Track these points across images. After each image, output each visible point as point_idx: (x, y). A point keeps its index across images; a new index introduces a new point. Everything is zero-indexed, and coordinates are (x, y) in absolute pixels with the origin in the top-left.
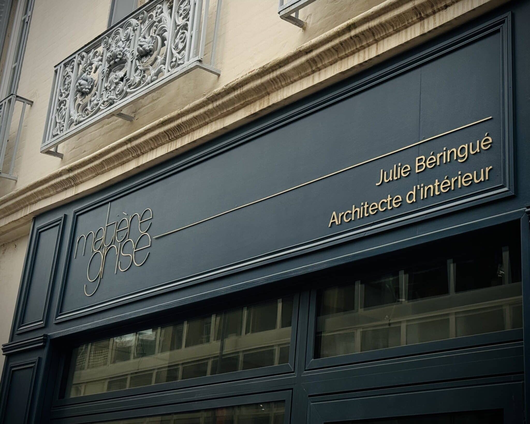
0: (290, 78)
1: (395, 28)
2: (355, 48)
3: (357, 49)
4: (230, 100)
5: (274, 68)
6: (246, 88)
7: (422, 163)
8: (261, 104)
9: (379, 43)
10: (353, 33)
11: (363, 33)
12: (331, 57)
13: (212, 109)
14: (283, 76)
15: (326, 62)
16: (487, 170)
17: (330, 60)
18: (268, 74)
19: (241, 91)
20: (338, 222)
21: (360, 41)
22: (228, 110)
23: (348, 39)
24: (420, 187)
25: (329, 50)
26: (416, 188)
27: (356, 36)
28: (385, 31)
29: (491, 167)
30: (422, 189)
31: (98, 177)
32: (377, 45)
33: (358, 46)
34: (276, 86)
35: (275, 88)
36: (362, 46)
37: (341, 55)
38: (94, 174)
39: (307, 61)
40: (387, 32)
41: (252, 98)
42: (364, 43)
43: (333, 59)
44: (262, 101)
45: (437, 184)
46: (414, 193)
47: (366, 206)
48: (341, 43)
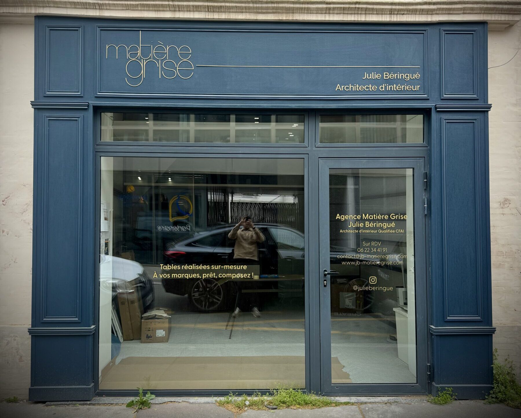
0: (311, 11)
1: (378, 13)
3: (355, 13)
7: (387, 76)
9: (367, 15)
10: (357, 6)
11: (362, 8)
13: (252, 7)
14: (308, 9)
15: (336, 12)
16: (418, 87)
18: (298, 4)
19: (278, 5)
20: (341, 89)
21: (358, 11)
22: (262, 11)
23: (354, 8)
25: (341, 8)
28: (372, 12)
30: (388, 86)
39: (327, 8)
41: (282, 11)
43: (340, 12)
44: (288, 15)
45: (395, 86)
46: (384, 87)
47: (357, 86)
48: (349, 8)
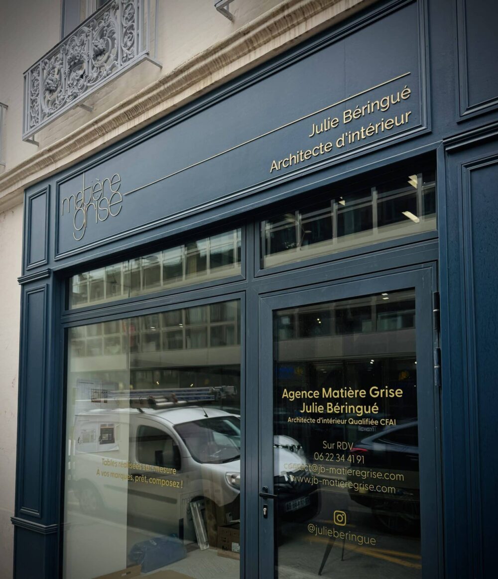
0: (229, 57)
1: (323, 6)
2: (286, 27)
3: (288, 27)
4: (179, 81)
5: (216, 50)
6: (192, 70)
7: (349, 115)
8: (205, 82)
9: (308, 21)
10: (286, 13)
11: (294, 13)
12: (266, 36)
13: (163, 90)
14: (224, 56)
15: (261, 41)
16: (407, 115)
17: (265, 39)
18: (211, 56)
19: (188, 72)
20: (278, 168)
21: (292, 20)
22: (177, 90)
23: (282, 19)
24: (348, 135)
25: (264, 30)
26: (345, 135)
27: (289, 15)
28: (314, 9)
29: (410, 112)
30: (350, 135)
31: (72, 154)
32: (306, 23)
33: (290, 25)
34: (218, 66)
35: (217, 68)
36: (293, 25)
37: (274, 34)
38: (69, 152)
39: (245, 41)
40: (316, 10)
41: (197, 78)
42: (295, 22)
43: (267, 38)
44: (205, 80)
45: (362, 130)
46: (343, 139)
47: (301, 154)
48: (275, 23)
